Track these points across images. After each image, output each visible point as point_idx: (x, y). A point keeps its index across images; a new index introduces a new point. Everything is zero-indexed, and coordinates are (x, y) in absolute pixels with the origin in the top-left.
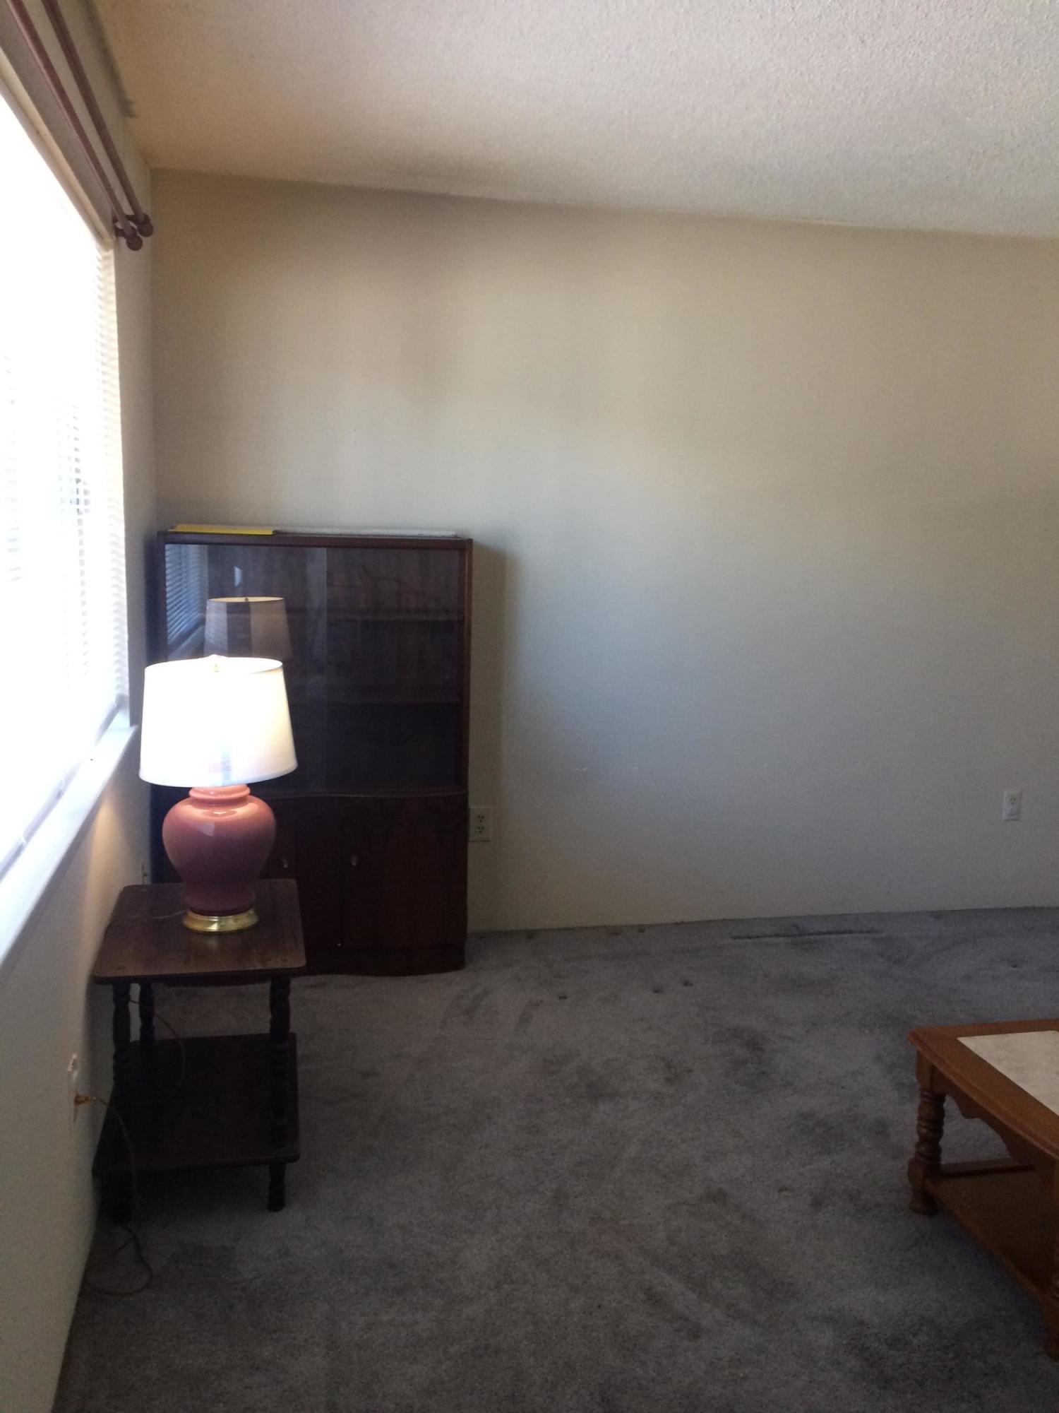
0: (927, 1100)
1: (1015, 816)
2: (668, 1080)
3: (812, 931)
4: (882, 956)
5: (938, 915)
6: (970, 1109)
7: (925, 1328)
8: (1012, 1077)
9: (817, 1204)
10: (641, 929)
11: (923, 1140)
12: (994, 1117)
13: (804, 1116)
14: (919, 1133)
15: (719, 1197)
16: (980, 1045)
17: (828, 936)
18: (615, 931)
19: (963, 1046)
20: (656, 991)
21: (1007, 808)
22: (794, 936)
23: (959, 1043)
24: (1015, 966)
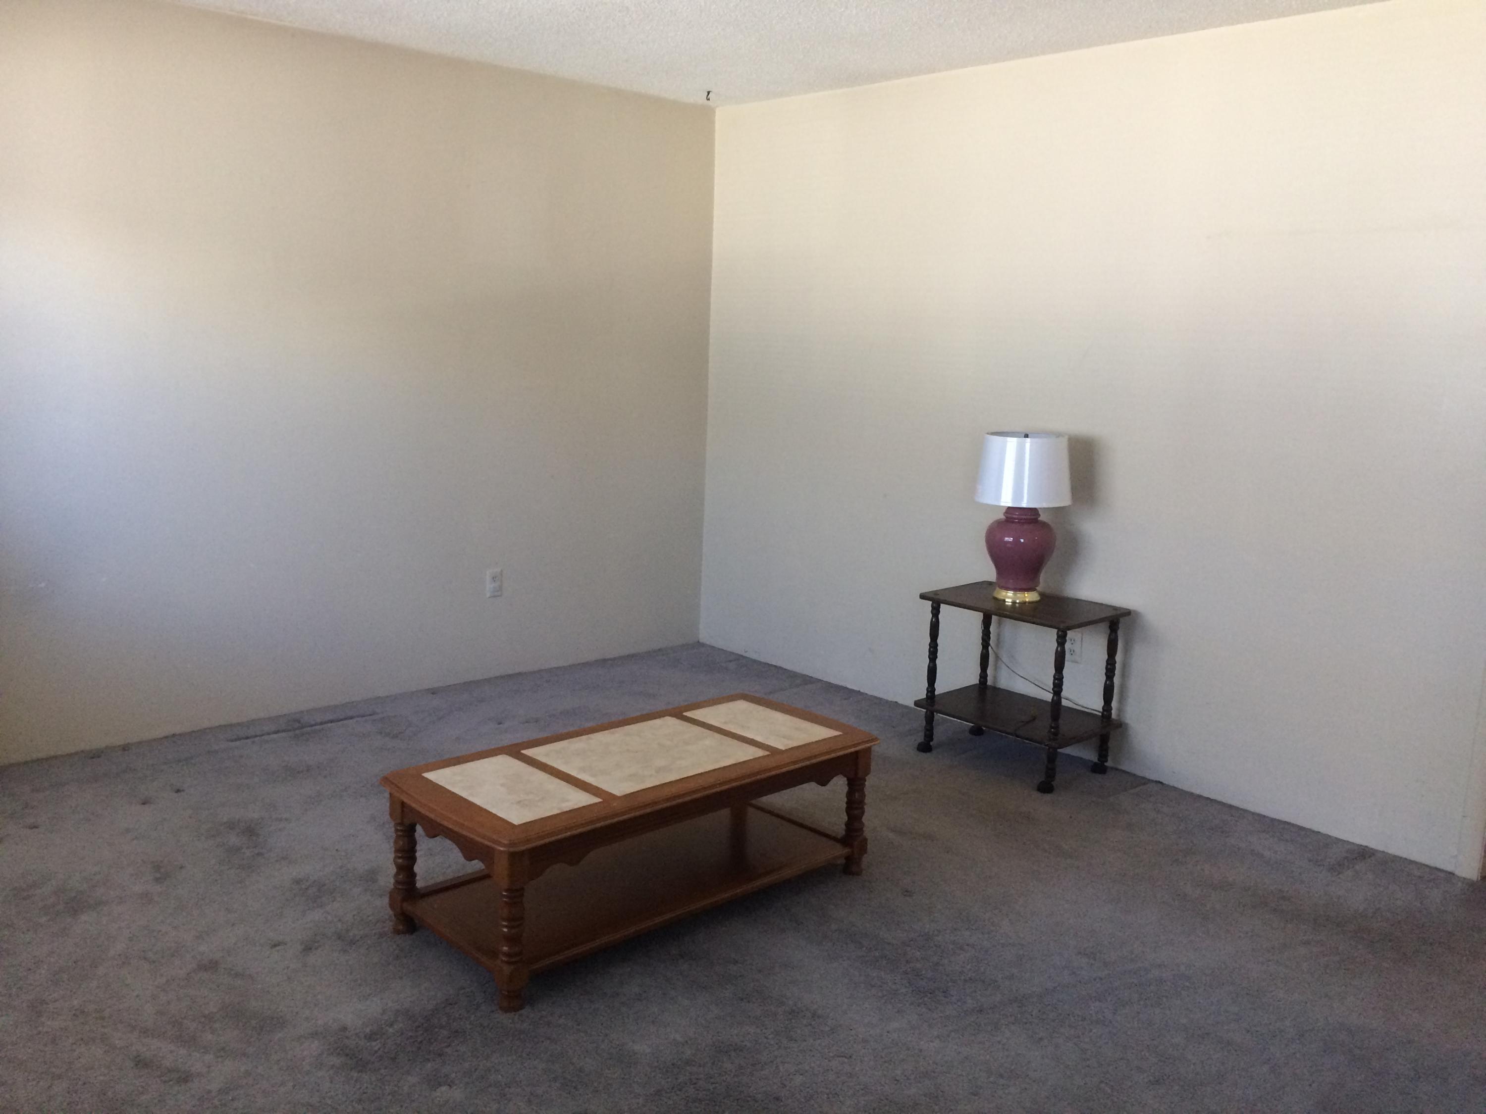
0: (400, 833)
1: (498, 593)
2: (157, 880)
3: (313, 723)
4: (381, 733)
5: (434, 692)
6: (435, 830)
7: (399, 1019)
8: (464, 794)
9: (308, 949)
10: (125, 748)
11: (400, 868)
12: (451, 830)
13: (298, 882)
14: (396, 863)
15: (211, 966)
16: (439, 777)
17: (329, 725)
18: (95, 755)
19: (427, 779)
20: (144, 804)
21: (489, 586)
22: (295, 729)
23: (424, 777)
24: (500, 723)
